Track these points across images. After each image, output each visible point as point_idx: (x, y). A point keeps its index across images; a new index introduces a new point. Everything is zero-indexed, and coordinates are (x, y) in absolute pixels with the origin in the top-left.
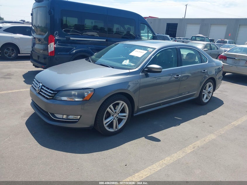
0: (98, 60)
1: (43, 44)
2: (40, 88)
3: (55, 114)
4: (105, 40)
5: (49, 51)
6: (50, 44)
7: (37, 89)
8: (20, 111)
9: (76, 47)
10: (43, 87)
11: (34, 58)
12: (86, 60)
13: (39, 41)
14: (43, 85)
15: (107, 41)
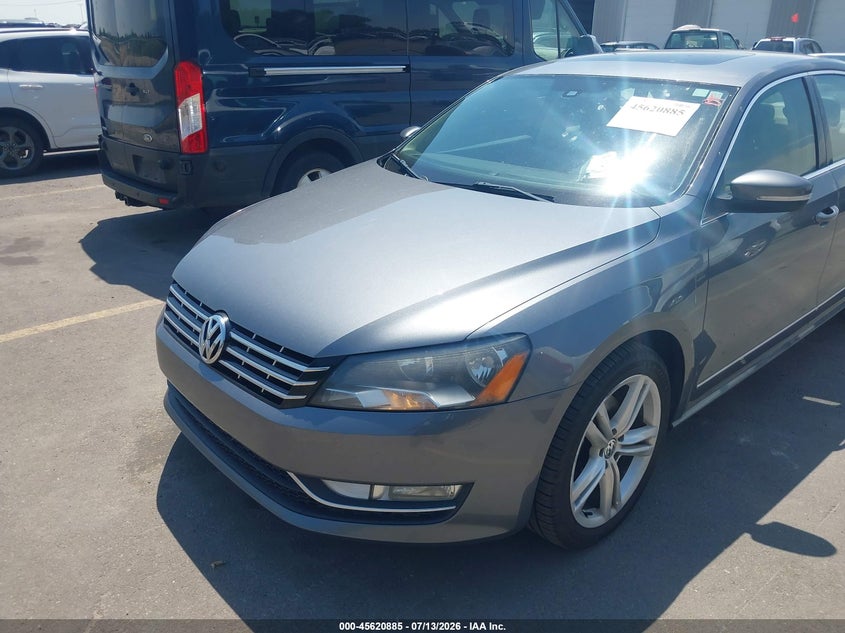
0: (419, 156)
1: (151, 106)
2: (221, 338)
3: (326, 482)
4: (399, 68)
5: (184, 135)
6: (182, 105)
7: (202, 344)
8: (114, 430)
9: (289, 106)
10: (234, 336)
11: (115, 165)
12: (382, 163)
13: (133, 94)
14: (233, 326)
15: (408, 70)
